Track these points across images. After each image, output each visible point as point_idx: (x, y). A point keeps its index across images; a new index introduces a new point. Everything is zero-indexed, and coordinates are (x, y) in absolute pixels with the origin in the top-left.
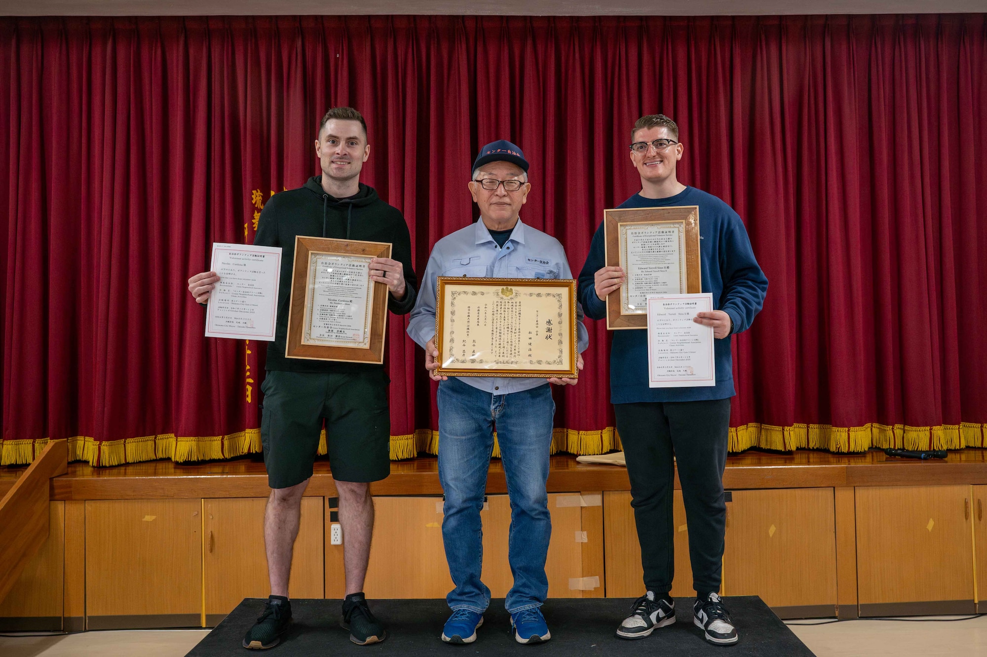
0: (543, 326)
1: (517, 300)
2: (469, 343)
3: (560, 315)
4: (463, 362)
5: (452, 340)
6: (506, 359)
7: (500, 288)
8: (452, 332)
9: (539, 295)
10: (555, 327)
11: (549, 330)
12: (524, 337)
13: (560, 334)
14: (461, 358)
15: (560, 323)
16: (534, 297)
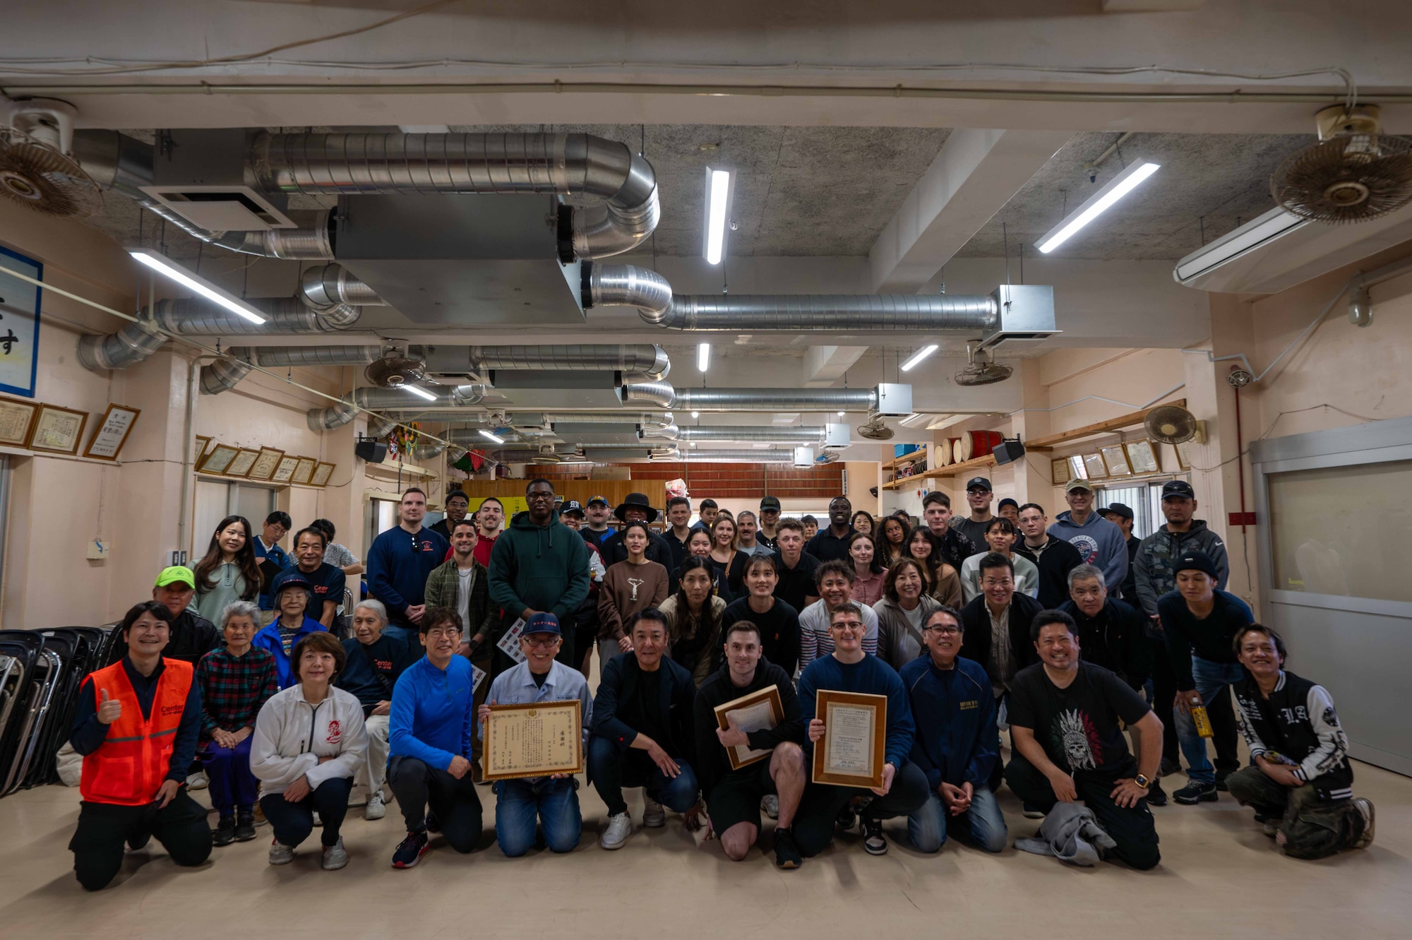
0: (558, 736)
1: (540, 718)
2: (507, 753)
3: (570, 727)
4: (503, 768)
5: (495, 753)
6: (532, 763)
7: (527, 711)
8: (495, 747)
9: (555, 713)
10: (567, 736)
11: (563, 739)
12: (545, 745)
13: (571, 741)
14: (501, 766)
15: (570, 733)
16: (552, 715)
